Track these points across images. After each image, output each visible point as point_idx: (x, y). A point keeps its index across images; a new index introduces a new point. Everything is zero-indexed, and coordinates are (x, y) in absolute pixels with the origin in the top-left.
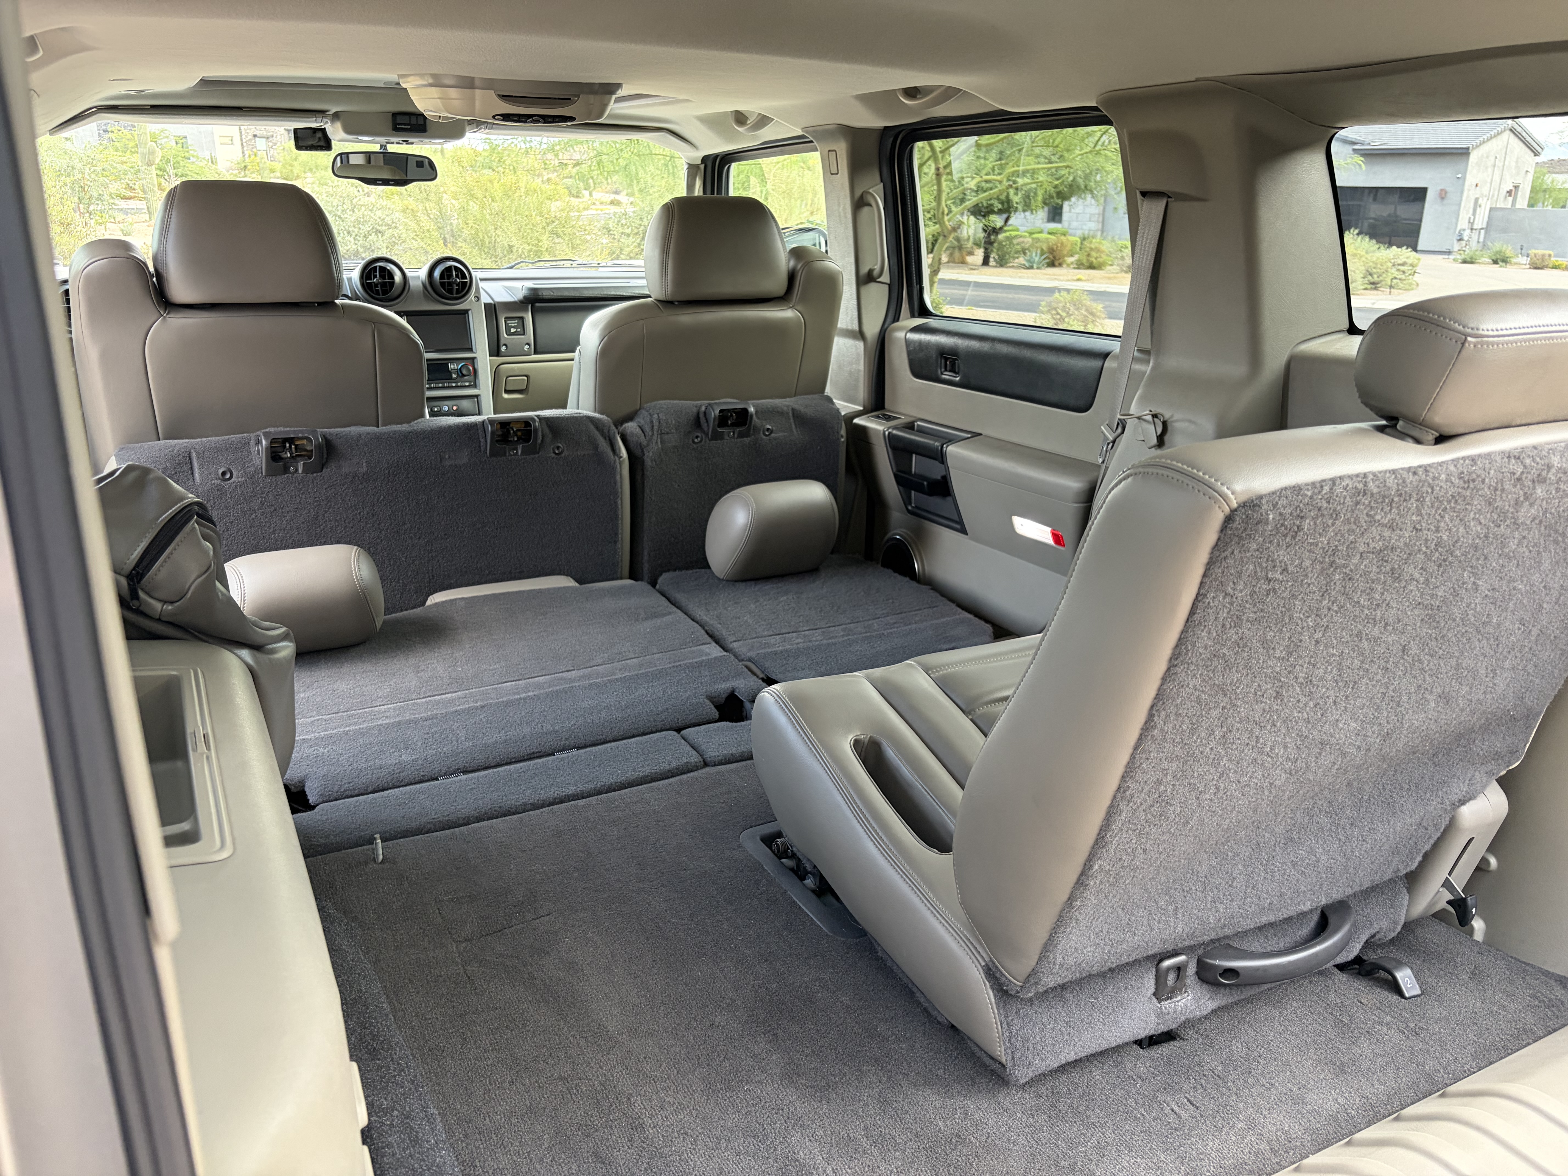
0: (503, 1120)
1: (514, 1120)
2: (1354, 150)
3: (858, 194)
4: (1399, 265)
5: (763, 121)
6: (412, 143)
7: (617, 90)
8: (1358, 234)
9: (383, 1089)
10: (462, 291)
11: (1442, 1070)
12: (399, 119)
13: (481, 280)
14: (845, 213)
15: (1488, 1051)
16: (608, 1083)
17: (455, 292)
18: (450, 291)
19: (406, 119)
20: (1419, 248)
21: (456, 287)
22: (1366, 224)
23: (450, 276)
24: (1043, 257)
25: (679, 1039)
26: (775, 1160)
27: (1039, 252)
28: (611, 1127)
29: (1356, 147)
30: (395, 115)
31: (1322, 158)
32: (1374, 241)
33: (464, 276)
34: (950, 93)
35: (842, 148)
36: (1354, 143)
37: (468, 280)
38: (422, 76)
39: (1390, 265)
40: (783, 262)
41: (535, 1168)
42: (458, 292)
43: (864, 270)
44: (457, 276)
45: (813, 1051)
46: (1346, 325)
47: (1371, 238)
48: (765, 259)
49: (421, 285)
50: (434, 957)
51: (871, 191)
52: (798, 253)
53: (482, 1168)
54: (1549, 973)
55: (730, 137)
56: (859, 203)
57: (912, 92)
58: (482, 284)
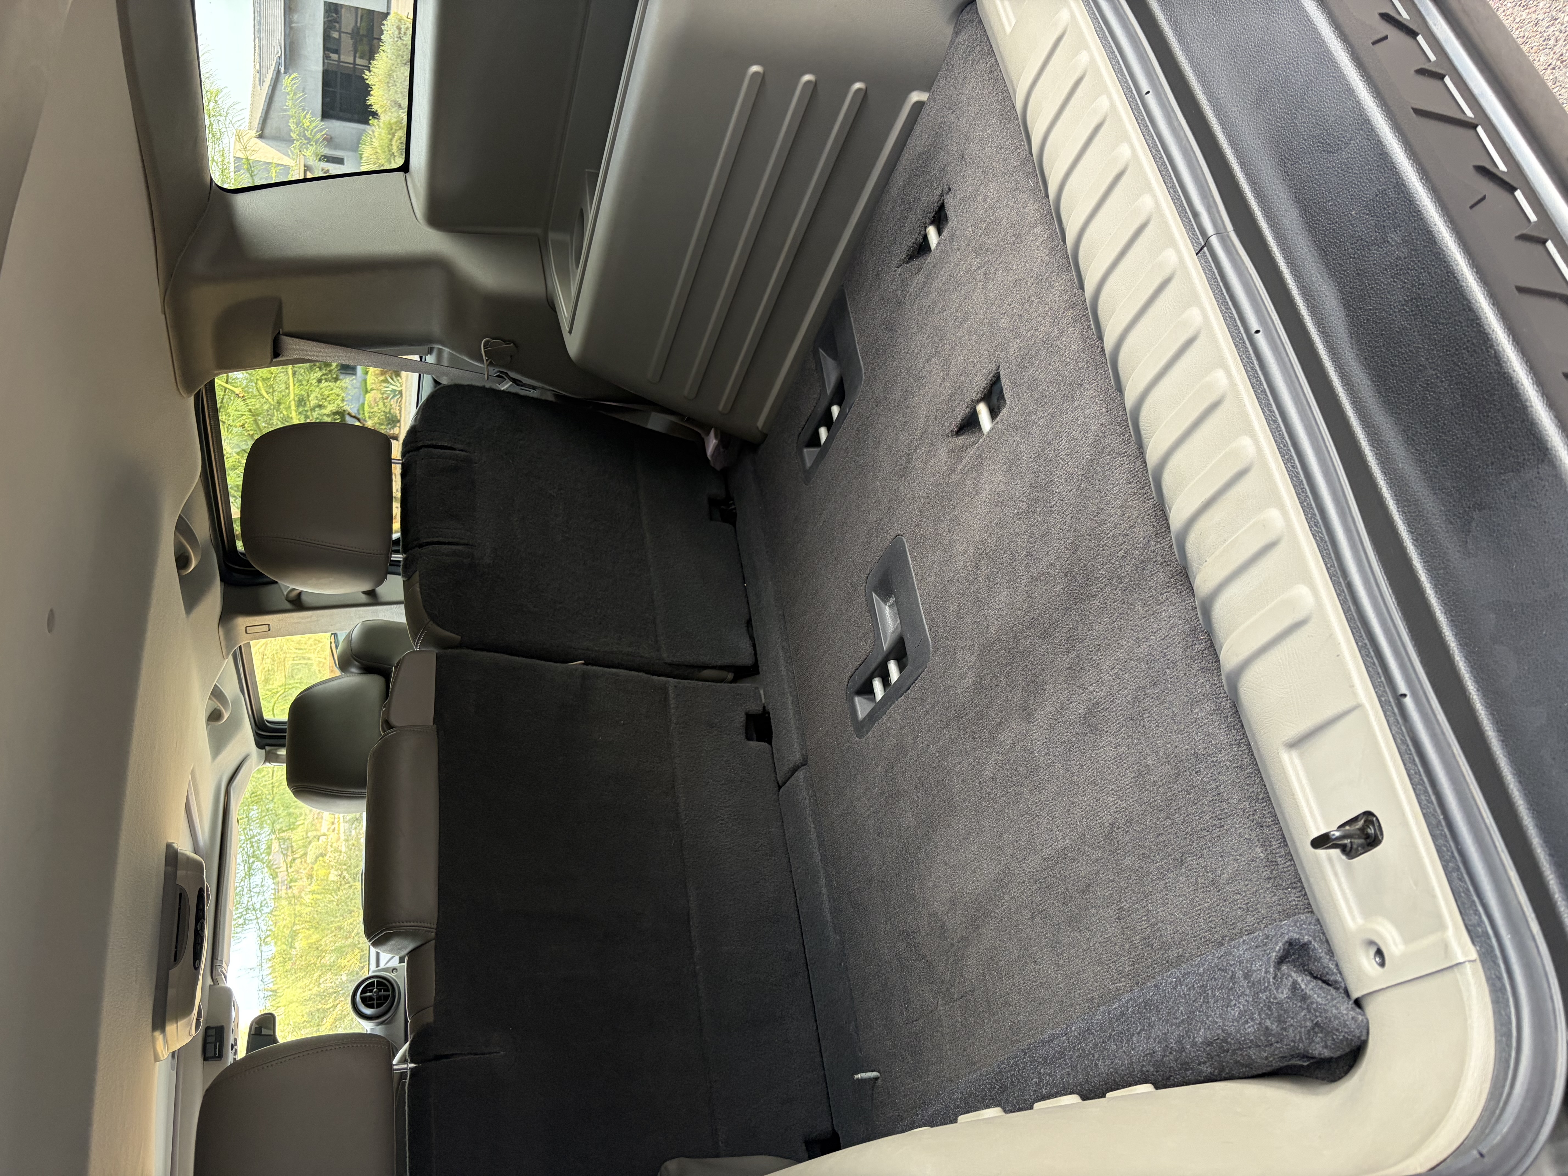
0: (1061, 972)
1: (1061, 962)
2: (285, 73)
3: (288, 606)
4: (400, 33)
5: (217, 694)
6: (236, 1040)
7: (173, 847)
8: (370, 71)
9: (1026, 1081)
10: (385, 985)
11: (1018, 151)
12: (210, 1053)
13: (378, 965)
14: (308, 617)
15: (1005, 108)
16: (1034, 877)
17: (387, 993)
18: (386, 998)
19: (210, 1048)
20: (385, 11)
21: (382, 993)
22: (359, 61)
23: (371, 998)
24: (390, 380)
25: (1004, 810)
26: (1086, 734)
27: (385, 385)
28: (1065, 877)
29: (282, 70)
30: (206, 1058)
31: (241, 198)
32: (376, 56)
33: (372, 984)
34: (183, 528)
35: (242, 622)
36: (278, 72)
37: (375, 980)
38: (154, 1041)
39: (399, 43)
40: (353, 679)
41: (1094, 945)
42: (387, 990)
43: (364, 598)
44: (371, 991)
45: (1011, 692)
46: (401, 174)
47: (374, 59)
48: (349, 697)
49: (380, 1026)
50: (949, 1028)
51: (285, 593)
52: (344, 664)
53: (1094, 991)
54: (951, 41)
55: (234, 724)
56: (298, 604)
57: (182, 561)
58: (382, 966)
